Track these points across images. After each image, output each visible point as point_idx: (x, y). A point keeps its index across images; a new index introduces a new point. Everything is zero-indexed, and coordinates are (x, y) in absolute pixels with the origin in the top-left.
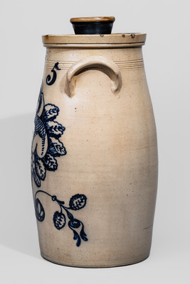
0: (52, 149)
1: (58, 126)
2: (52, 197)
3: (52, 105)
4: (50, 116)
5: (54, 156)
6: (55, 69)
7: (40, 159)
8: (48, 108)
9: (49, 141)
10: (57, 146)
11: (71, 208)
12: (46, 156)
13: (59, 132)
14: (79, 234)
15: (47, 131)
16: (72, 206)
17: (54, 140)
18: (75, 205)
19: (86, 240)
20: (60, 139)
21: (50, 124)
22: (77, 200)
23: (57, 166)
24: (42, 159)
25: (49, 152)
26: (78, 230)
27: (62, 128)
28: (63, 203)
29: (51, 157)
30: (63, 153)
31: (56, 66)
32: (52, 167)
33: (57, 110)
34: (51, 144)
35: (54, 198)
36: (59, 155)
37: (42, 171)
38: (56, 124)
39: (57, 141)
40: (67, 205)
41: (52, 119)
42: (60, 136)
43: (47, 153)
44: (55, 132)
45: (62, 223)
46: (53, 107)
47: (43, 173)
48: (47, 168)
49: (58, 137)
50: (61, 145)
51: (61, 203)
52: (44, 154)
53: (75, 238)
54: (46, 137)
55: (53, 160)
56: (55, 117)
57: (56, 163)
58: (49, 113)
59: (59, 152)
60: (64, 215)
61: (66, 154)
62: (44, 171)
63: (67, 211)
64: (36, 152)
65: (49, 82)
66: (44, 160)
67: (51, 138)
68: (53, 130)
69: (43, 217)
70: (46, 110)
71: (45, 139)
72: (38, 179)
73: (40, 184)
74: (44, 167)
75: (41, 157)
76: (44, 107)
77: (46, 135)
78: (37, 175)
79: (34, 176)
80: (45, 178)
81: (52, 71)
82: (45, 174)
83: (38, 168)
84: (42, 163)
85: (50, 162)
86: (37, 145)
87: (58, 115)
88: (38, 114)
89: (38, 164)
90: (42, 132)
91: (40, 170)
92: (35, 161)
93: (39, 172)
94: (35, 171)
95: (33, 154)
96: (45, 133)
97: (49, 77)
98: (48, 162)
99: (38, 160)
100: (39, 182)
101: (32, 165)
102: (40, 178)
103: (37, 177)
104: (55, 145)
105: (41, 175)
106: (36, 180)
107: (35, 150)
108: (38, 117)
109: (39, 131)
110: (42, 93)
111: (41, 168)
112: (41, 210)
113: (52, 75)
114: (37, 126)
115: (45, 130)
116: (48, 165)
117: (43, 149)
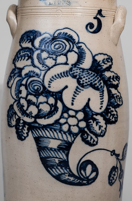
0: (112, 100)
1: (115, 75)
2: (111, 152)
3: (104, 54)
4: (105, 67)
5: (115, 107)
6: (99, 16)
7: (97, 114)
8: (99, 58)
9: (109, 92)
10: (117, 97)
11: (122, 159)
12: (107, 109)
13: (116, 82)
15: (105, 82)
16: (123, 157)
17: (114, 91)
20: (118, 89)
21: (108, 74)
23: (117, 118)
24: (101, 114)
25: (110, 104)
26: (122, 181)
27: (118, 78)
28: (119, 155)
32: (113, 120)
33: (110, 59)
34: (111, 96)
35: (113, 153)
36: (119, 106)
37: (100, 127)
38: (113, 74)
39: (116, 92)
41: (108, 69)
42: (118, 85)
43: (108, 105)
44: (114, 83)
45: (115, 178)
46: (106, 57)
47: (103, 129)
48: (108, 122)
49: (116, 87)
50: (119, 95)
51: (117, 157)
52: (103, 109)
54: (105, 89)
55: (115, 113)
56: (110, 67)
57: (117, 115)
58: (103, 62)
59: (119, 103)
60: (117, 168)
61: (122, 103)
62: (104, 126)
63: (120, 163)
64: (89, 108)
65: (92, 30)
66: (105, 114)
67: (110, 89)
68: (112, 80)
69: (94, 179)
70: (98, 61)
71: (103, 91)
72: (94, 137)
73: (97, 142)
74: (104, 122)
75: (99, 111)
76: (93, 57)
77: (105, 87)
78: (92, 132)
79: (81, 136)
80: (105, 133)
81: (94, 18)
82: (106, 129)
83: (94, 125)
84: (102, 118)
85: (111, 115)
86: (89, 100)
87: (112, 64)
88: (81, 66)
89: (94, 120)
90: (98, 85)
91: (98, 126)
92: (86, 119)
93: (96, 128)
94: (86, 129)
95: (77, 112)
96: (102, 84)
97: (91, 25)
98: (109, 115)
99: (94, 116)
100: (96, 139)
101: (77, 125)
102: (97, 135)
103: (92, 135)
104: (115, 96)
105: (99, 132)
106: (89, 139)
107: (85, 106)
108: (83, 69)
109: (92, 83)
110: (79, 43)
111: (100, 124)
112: (92, 172)
113: (95, 22)
114: (84, 79)
115: (102, 81)
116: (109, 118)
117: (102, 103)
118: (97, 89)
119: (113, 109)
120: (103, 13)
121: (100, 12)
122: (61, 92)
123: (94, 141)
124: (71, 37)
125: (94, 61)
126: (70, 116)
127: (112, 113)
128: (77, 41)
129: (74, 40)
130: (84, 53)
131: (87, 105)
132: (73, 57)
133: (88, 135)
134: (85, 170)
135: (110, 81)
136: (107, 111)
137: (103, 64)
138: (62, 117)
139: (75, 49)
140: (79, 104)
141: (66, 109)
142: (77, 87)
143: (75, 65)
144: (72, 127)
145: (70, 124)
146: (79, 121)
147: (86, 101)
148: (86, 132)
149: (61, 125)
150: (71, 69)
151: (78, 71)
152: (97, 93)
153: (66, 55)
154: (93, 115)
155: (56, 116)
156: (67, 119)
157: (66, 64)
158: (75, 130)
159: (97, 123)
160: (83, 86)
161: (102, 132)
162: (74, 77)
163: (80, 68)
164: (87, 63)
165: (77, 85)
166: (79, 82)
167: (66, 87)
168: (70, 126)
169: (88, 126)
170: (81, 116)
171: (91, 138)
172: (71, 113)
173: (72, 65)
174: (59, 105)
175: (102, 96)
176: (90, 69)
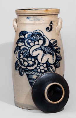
0: (58, 58)
1: (58, 48)
3: (54, 40)
4: (54, 45)
6: (51, 24)
7: (51, 64)
9: (56, 55)
12: (55, 62)
15: (54, 51)
17: (58, 54)
21: (55, 48)
24: (53, 64)
25: (57, 60)
32: (58, 66)
33: (56, 41)
34: (57, 56)
36: (60, 60)
37: (53, 69)
41: (56, 46)
43: (56, 60)
44: (58, 51)
46: (54, 41)
47: (54, 70)
48: (56, 67)
49: (59, 53)
50: (60, 56)
52: (54, 62)
54: (55, 54)
56: (56, 45)
57: (60, 64)
58: (53, 43)
61: (62, 59)
62: (55, 69)
65: (48, 30)
66: (55, 64)
75: (52, 63)
76: (49, 41)
80: (55, 72)
81: (49, 25)
82: (55, 70)
83: (51, 69)
84: (54, 66)
85: (57, 64)
86: (48, 59)
87: (57, 43)
88: (45, 45)
89: (50, 67)
90: (51, 52)
92: (47, 67)
94: (47, 71)
95: (43, 64)
96: (53, 52)
97: (48, 28)
99: (51, 65)
108: (46, 47)
109: (49, 52)
110: (43, 36)
113: (50, 27)
114: (46, 51)
117: (53, 60)
118: (51, 54)
119: (58, 62)
120: (53, 23)
121: (51, 22)
122: (37, 56)
124: (40, 34)
125: (50, 43)
126: (41, 66)
128: (42, 35)
129: (41, 35)
130: (46, 40)
131: (48, 61)
132: (41, 42)
135: (56, 51)
138: (37, 66)
139: (42, 38)
140: (44, 61)
141: (39, 63)
142: (43, 54)
143: (42, 45)
144: (42, 70)
145: (41, 69)
146: (44, 68)
147: (47, 59)
149: (37, 69)
150: (41, 47)
151: (43, 47)
152: (51, 56)
153: (38, 41)
154: (50, 65)
155: (35, 66)
156: (40, 67)
157: (38, 45)
158: (43, 71)
159: (52, 68)
160: (45, 53)
162: (42, 50)
163: (44, 46)
164: (47, 44)
165: (43, 53)
166: (44, 52)
167: (39, 54)
168: (41, 70)
169: (48, 69)
170: (45, 65)
172: (41, 64)
173: (41, 45)
174: (36, 61)
175: (53, 57)
176: (48, 46)
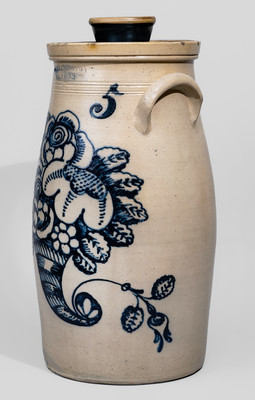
0: (122, 214)
1: (131, 178)
2: (123, 286)
3: (114, 149)
4: (112, 165)
5: (127, 223)
6: (111, 95)
7: (94, 231)
8: (104, 154)
9: (116, 202)
10: (131, 209)
11: (154, 298)
12: (111, 225)
13: (133, 188)
14: (162, 333)
15: (109, 188)
16: (155, 295)
17: (125, 200)
18: (160, 292)
19: (171, 340)
20: (136, 197)
21: (115, 177)
22: (162, 285)
23: (132, 239)
24: (101, 232)
25: (116, 217)
26: (161, 329)
27: (138, 182)
28: (142, 291)
29: (120, 226)
30: (143, 218)
31: (114, 89)
32: (124, 240)
33: (124, 155)
34: (118, 207)
35: (126, 287)
36: (136, 222)
37: (99, 249)
38: (127, 176)
39: (131, 201)
40: (147, 294)
41: (119, 169)
42: (135, 192)
43: (112, 220)
44: (127, 188)
45: (137, 322)
46: (117, 152)
47: (104, 252)
48: (112, 243)
49: (132, 195)
50: (139, 206)
51: (138, 293)
52: (104, 225)
53: (155, 342)
54: (109, 197)
55: (126, 231)
56: (123, 166)
57: (131, 234)
58: (110, 159)
59: (136, 217)
60: (141, 310)
61: (147, 218)
62: (107, 249)
63: (147, 303)
64: (83, 222)
65: (98, 115)
66: (107, 232)
67: (119, 197)
68: (122, 185)
69: (97, 319)
70: (102, 157)
71: (105, 200)
72: (90, 262)
73: (95, 270)
74: (106, 243)
75: (98, 228)
76: (95, 152)
77: (109, 194)
78: (87, 255)
79: (74, 259)
80: (107, 258)
81: (104, 97)
82: (108, 252)
83: (90, 245)
84: (102, 237)
85: (119, 234)
86: (83, 211)
87: (128, 162)
88: (77, 164)
89: (90, 239)
90: (97, 191)
91: (96, 248)
92: (79, 236)
93: (93, 251)
94: (79, 251)
95: (68, 226)
96: (104, 191)
97: (98, 107)
98: (115, 233)
99: (90, 234)
100: (93, 266)
101: (68, 244)
102: (94, 261)
103: (87, 259)
104: (128, 207)
105: (97, 256)
106: (83, 264)
107: (78, 219)
108: (79, 169)
109: (88, 189)
110: (78, 132)
111: (99, 245)
112: (92, 309)
113: (105, 104)
114: (78, 182)
115: (103, 186)
116: (115, 239)
117: (102, 216)
118: (95, 196)
119: (124, 226)
120: (119, 89)
122: (53, 197)
123: (90, 267)
125: (96, 158)
126: (61, 231)
127: (121, 231)
128: (76, 129)
129: (74, 127)
130: (83, 146)
131: (81, 218)
132: (69, 151)
133: (81, 258)
134: (82, 306)
135: (120, 187)
136: (111, 227)
137: (109, 162)
138: (53, 231)
139: (74, 141)
140: (71, 217)
141: (57, 222)
142: (70, 192)
143: (70, 162)
144: (62, 246)
145: (61, 241)
146: (71, 238)
147: (80, 213)
148: (79, 255)
149: (53, 241)
150: (66, 167)
151: (73, 170)
152: (96, 203)
153: (62, 147)
154: (88, 232)
155: (49, 229)
156: (58, 234)
157: (61, 160)
158: (66, 250)
159: (94, 244)
160: (76, 192)
161: (102, 257)
162: (68, 178)
163: (76, 167)
164: (85, 161)
165: (70, 189)
166: (72, 186)
167: (59, 191)
168: (61, 243)
169: (82, 246)
170: (72, 231)
171: (86, 263)
172: (63, 227)
173: (67, 162)
174: (52, 215)
175: (103, 206)
176: (87, 169)
